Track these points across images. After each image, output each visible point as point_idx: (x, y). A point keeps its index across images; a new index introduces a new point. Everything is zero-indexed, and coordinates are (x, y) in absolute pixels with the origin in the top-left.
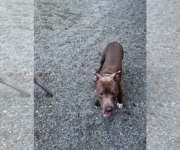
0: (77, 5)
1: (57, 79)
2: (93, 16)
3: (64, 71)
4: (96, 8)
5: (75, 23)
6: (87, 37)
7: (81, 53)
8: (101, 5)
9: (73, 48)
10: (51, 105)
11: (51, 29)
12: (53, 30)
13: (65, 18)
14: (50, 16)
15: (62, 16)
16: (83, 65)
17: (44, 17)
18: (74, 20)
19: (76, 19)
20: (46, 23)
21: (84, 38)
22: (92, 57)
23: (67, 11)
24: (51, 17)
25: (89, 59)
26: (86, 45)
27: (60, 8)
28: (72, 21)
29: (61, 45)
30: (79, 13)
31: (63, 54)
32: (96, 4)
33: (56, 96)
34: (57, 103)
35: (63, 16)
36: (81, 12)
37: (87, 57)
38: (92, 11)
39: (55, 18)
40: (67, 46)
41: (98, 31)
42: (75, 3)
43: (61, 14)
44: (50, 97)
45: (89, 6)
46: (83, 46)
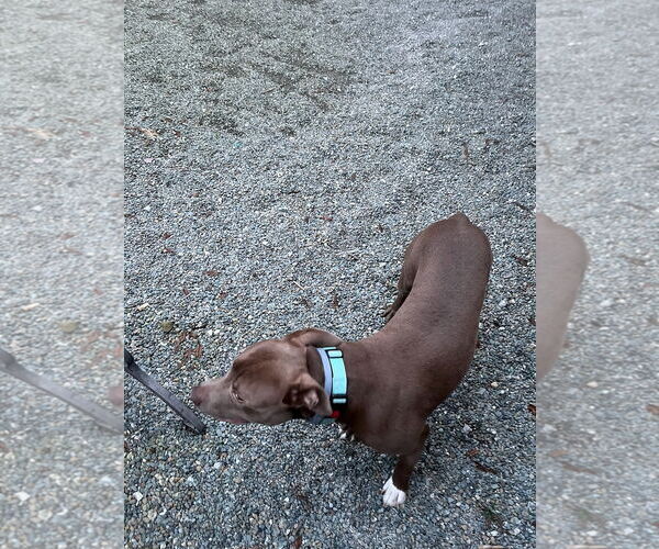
0: (339, 29)
1: (230, 354)
2: (398, 81)
3: (260, 320)
4: (412, 50)
5: (324, 108)
6: (366, 177)
7: (334, 245)
8: (433, 36)
9: (307, 220)
10: (192, 471)
11: (232, 128)
12: (237, 134)
13: (287, 84)
14: (233, 72)
15: (277, 77)
16: (336, 303)
17: (210, 77)
18: (321, 97)
19: (329, 89)
20: (216, 101)
21: (353, 178)
22: (378, 271)
23: (298, 57)
24: (235, 80)
25: (363, 278)
26: (357, 211)
27: (271, 43)
28: (314, 98)
29: (262, 203)
30: (343, 64)
31: (265, 243)
32: (415, 29)
33: (218, 432)
34: (217, 465)
35: (280, 75)
36: (351, 60)
37: (358, 266)
38: (395, 61)
39: (249, 84)
40: (283, 211)
41: (414, 151)
42: (333, 22)
43: (276, 67)
44: (195, 434)
45: (385, 35)
46: (345, 214)
